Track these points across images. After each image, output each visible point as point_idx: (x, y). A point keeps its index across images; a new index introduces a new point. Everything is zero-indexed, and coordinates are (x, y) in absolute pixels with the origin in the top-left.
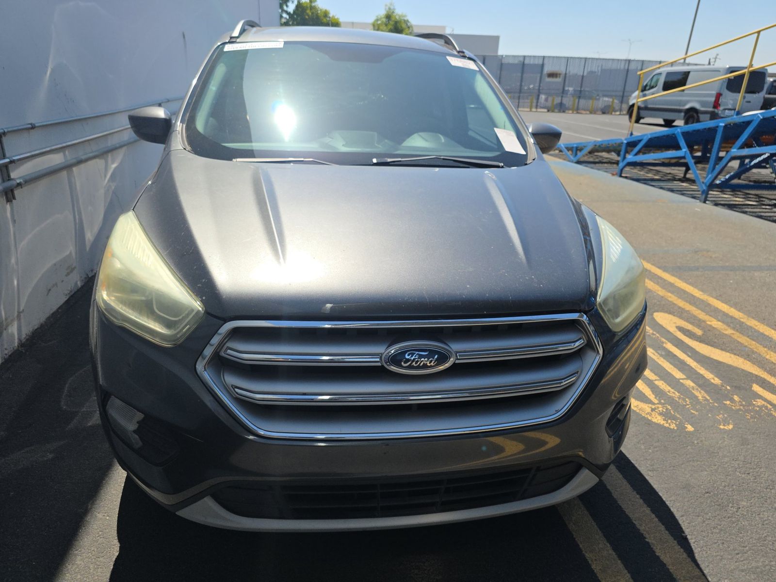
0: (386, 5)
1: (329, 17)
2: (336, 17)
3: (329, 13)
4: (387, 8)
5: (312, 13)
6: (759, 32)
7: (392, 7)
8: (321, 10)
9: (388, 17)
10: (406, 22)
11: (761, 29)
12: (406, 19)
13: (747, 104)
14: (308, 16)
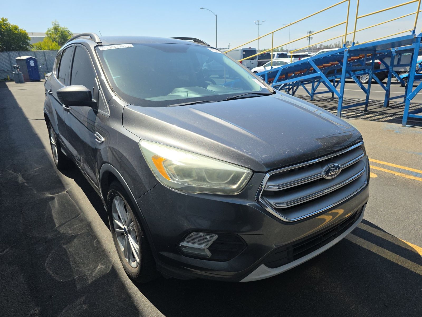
0: (53, 23)
1: (19, 30)
2: (23, 30)
3: (18, 28)
4: (54, 24)
5: (6, 28)
6: (273, 33)
7: (57, 24)
8: (12, 26)
9: (56, 29)
10: (68, 32)
11: (273, 31)
12: (67, 30)
13: (252, 64)
14: (4, 29)
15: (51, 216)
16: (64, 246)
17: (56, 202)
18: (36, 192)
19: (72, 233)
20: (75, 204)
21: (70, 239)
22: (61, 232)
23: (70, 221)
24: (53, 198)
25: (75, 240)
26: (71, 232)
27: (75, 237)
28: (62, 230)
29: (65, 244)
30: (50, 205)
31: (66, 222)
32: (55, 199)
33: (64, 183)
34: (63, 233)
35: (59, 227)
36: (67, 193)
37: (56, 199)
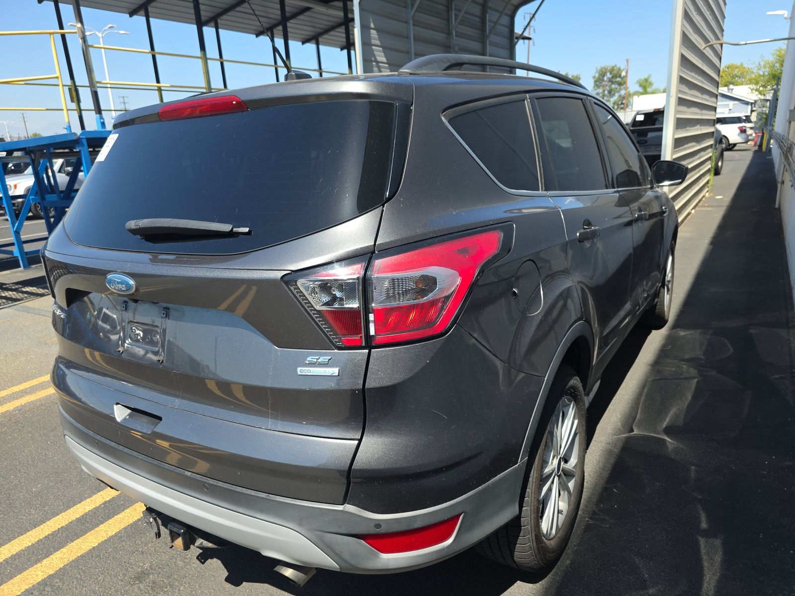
15: (694, 397)
16: (703, 358)
17: (668, 420)
18: (693, 467)
19: (685, 364)
20: (643, 398)
21: (692, 361)
22: (696, 371)
23: (675, 379)
24: (668, 431)
25: (687, 357)
26: (685, 366)
27: (684, 360)
28: (693, 372)
29: (701, 359)
30: (682, 417)
31: (681, 379)
32: (666, 427)
33: (612, 461)
34: (695, 368)
35: (694, 378)
36: (634, 428)
37: (665, 424)
